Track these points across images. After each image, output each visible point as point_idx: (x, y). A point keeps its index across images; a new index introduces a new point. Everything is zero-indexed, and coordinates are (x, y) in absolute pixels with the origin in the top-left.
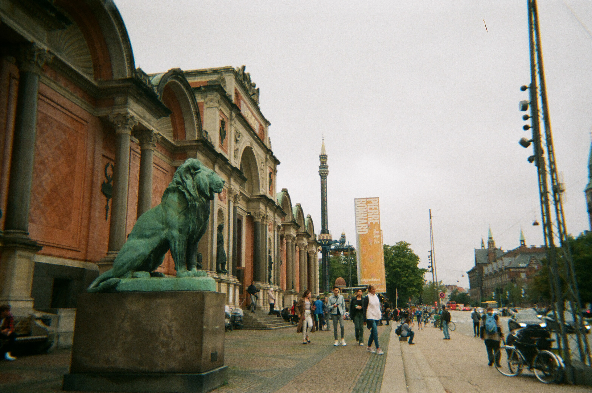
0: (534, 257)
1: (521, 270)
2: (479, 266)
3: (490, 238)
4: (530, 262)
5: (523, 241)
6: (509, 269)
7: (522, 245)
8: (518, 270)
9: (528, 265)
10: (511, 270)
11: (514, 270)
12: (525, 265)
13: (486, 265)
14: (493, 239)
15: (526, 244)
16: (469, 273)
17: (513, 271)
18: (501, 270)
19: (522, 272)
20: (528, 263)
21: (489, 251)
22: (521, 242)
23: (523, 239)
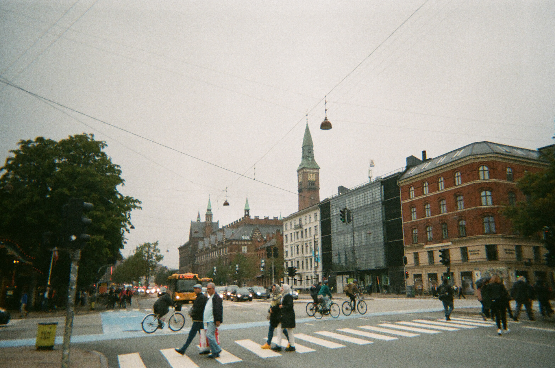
0: (258, 229)
1: (243, 243)
2: (194, 240)
3: (209, 210)
4: (254, 233)
5: (247, 211)
6: (231, 241)
7: (246, 215)
8: (240, 243)
9: (251, 238)
10: (234, 243)
11: (237, 243)
12: (248, 238)
13: (202, 239)
14: (212, 211)
15: (250, 214)
16: (181, 249)
17: (235, 244)
18: (221, 243)
19: (245, 245)
20: (250, 235)
21: (206, 224)
22: (245, 212)
23: (248, 209)
